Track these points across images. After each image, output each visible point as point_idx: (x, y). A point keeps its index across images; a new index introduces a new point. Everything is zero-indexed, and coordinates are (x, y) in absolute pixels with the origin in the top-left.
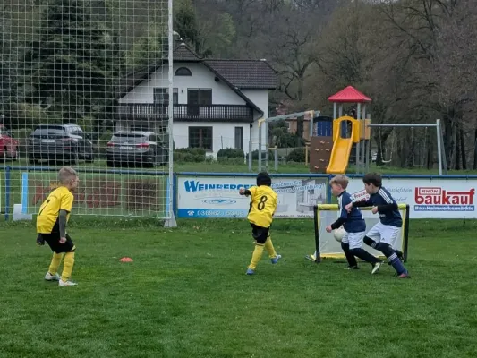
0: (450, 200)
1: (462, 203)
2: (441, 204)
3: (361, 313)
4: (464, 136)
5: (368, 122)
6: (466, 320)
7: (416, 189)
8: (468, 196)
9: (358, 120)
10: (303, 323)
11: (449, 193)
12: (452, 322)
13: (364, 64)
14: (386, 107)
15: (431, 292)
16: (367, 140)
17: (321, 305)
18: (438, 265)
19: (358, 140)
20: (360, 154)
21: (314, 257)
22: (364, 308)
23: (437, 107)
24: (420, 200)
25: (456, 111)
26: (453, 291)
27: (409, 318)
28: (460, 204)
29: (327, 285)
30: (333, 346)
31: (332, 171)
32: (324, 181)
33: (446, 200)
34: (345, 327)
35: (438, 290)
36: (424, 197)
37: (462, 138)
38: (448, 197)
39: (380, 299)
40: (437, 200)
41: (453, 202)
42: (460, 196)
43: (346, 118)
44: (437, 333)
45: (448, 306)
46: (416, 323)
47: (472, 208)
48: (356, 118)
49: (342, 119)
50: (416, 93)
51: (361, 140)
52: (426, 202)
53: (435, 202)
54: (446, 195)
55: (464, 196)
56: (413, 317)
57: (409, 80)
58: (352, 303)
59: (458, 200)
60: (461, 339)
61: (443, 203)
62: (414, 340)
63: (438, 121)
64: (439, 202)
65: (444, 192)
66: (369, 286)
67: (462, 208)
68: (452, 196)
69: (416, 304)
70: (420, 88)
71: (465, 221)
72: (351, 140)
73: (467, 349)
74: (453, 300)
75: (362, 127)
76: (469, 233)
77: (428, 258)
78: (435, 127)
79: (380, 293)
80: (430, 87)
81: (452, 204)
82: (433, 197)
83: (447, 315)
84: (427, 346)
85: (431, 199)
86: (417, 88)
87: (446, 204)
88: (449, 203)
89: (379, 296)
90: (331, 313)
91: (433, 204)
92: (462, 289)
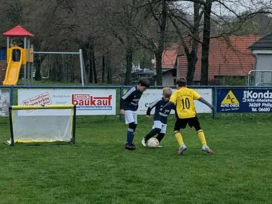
0: (96, 103)
1: (104, 104)
2: (90, 105)
3: (51, 178)
4: (95, 61)
5: (32, 50)
6: (123, 179)
7: (73, 95)
8: (108, 100)
9: (25, 49)
10: (12, 186)
11: (95, 98)
12: (114, 180)
13: (25, 11)
14: (41, 41)
15: (95, 163)
16: (31, 63)
17: (22, 174)
18: (95, 145)
19: (25, 63)
20: (27, 73)
21: (10, 142)
22: (52, 175)
23: (77, 41)
24: (75, 103)
25: (90, 44)
26: (110, 161)
27: (85, 180)
28: (102, 105)
29: (23, 160)
30: (37, 200)
31: (7, 84)
32: (8, 91)
33: (93, 103)
34: (42, 187)
35: (100, 161)
36: (78, 100)
37: (94, 62)
38: (94, 101)
39: (62, 169)
40: (87, 103)
41: (98, 104)
42: (102, 100)
43: (17, 47)
44: (105, 188)
45: (109, 171)
46: (90, 183)
47: (110, 108)
48: (23, 48)
49: (13, 48)
50: (62, 32)
51: (27, 63)
52: (80, 104)
53: (86, 105)
54: (93, 100)
55: (105, 100)
56: (88, 179)
57: (57, 22)
58: (44, 171)
59: (101, 102)
60: (122, 192)
61: (91, 105)
62: (91, 193)
63: (80, 50)
64: (88, 104)
65: (92, 97)
66: (52, 160)
67: (104, 108)
68: (97, 100)
69: (87, 171)
70: (65, 28)
71: (106, 116)
72: (20, 63)
73: (128, 197)
74: (112, 167)
75: (27, 54)
76: (109, 124)
77: (87, 141)
78: (79, 55)
79: (61, 164)
80: (72, 27)
81: (97, 105)
82: (84, 100)
83: (109, 176)
84: (101, 197)
85: (83, 103)
86: (64, 28)
87: (93, 105)
88: (95, 105)
89: (60, 167)
90: (30, 179)
91: (84, 105)
92: (115, 160)
